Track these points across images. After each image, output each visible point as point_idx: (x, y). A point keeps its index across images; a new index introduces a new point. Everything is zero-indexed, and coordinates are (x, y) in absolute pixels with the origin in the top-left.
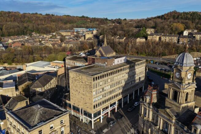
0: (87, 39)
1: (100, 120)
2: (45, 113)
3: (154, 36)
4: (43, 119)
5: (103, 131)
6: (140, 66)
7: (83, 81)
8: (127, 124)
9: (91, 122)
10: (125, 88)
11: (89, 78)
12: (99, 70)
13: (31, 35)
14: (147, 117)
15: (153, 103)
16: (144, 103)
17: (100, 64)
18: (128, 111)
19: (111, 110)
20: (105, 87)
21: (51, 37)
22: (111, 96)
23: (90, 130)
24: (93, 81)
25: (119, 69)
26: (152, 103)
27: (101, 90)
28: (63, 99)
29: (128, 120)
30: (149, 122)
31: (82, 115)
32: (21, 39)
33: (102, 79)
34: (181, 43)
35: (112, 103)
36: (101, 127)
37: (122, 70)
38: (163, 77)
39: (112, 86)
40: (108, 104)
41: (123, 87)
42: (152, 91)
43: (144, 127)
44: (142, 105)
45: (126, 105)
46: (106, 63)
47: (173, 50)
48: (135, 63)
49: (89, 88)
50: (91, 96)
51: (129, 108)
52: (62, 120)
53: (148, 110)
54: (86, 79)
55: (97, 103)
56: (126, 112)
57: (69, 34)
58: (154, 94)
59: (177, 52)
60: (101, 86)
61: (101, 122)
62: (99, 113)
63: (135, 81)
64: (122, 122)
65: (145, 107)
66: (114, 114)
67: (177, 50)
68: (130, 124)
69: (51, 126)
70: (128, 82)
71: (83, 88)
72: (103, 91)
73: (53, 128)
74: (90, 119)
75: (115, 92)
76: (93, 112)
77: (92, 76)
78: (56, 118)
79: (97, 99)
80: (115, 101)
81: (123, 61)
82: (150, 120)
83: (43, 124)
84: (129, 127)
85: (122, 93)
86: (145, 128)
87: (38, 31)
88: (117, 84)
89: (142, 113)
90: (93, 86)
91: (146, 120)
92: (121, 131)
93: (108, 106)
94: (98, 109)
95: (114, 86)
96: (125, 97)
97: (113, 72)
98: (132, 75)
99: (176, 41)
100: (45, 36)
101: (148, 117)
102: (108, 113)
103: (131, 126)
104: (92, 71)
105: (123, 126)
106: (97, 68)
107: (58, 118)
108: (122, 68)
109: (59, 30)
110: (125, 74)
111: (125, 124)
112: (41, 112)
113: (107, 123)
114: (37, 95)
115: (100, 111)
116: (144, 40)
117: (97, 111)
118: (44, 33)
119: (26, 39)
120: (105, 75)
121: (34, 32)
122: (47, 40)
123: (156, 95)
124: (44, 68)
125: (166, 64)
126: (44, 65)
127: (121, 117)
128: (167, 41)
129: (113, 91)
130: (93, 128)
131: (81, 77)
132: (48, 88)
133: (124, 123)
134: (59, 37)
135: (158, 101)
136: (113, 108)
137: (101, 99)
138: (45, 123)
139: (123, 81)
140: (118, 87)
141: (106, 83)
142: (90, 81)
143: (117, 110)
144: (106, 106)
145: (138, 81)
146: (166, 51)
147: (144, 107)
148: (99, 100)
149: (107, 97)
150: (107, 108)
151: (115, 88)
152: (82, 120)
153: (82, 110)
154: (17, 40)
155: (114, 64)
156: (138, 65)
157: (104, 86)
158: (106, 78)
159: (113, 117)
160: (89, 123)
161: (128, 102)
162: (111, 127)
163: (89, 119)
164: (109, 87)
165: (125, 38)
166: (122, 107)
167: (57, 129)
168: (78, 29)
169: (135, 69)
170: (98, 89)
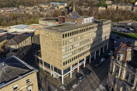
0: (60, 9)
1: (70, 75)
2: (9, 72)
3: (112, 6)
4: (6, 79)
5: (73, 87)
6: (107, 26)
7: (53, 38)
8: (96, 80)
9: (61, 77)
10: (93, 46)
11: (58, 35)
12: (69, 28)
13: (18, 7)
14: (119, 75)
15: (128, 61)
16: (116, 60)
17: (70, 22)
18: (95, 67)
19: (80, 66)
20: (75, 44)
21: (33, 9)
22: (80, 53)
23: (60, 86)
24: (62, 38)
25: (89, 27)
26: (126, 61)
27: (71, 47)
28: (36, 56)
29: (96, 76)
30: (122, 81)
31: (53, 71)
32: (11, 9)
33: (72, 36)
34: (134, 10)
35: (81, 60)
36: (70, 82)
37: (91, 29)
38: (123, 37)
39: (81, 44)
40: (77, 60)
41: (91, 45)
42: (127, 49)
43: (114, 85)
44: (114, 63)
45: (93, 61)
46: (76, 21)
47: (128, 16)
48: (102, 23)
49: (58, 45)
50: (61, 53)
51: (96, 64)
52: (29, 79)
53: (122, 68)
54: (55, 36)
55: (67, 60)
56: (94, 68)
57: (47, 6)
58: (129, 51)
59: (132, 17)
60: (71, 43)
61: (71, 77)
62: (69, 69)
63: (101, 39)
64: (90, 77)
65: (117, 65)
66: (82, 70)
67: (132, 16)
68: (99, 79)
69: (15, 87)
70: (96, 40)
71: (53, 45)
72: (73, 48)
73: (18, 88)
74: (61, 76)
75: (84, 49)
76: (62, 68)
77: (61, 32)
78: (20, 78)
79: (66, 56)
80: (84, 58)
81: (91, 21)
82: (123, 79)
83: (3, 86)
84: (98, 83)
85: (91, 50)
86: (116, 86)
87: (24, 4)
88: (86, 42)
89: (113, 71)
90: (62, 43)
91: (118, 78)
92: (90, 87)
93: (78, 62)
94: (67, 66)
95: (83, 43)
96: (92, 54)
97: (83, 30)
98: (99, 33)
99: (131, 10)
100: (29, 8)
101: (121, 76)
102: (77, 68)
103: (99, 82)
104: (62, 29)
105: (92, 82)
106: (67, 26)
107: (23, 77)
108: (91, 26)
109: (40, 3)
110: (93, 32)
111: (93, 80)
112: (4, 70)
113: (76, 78)
114: (10, 52)
115: (70, 67)
116: (105, 8)
117: (67, 68)
118: (28, 6)
119: (14, 10)
120: (75, 32)
121: (21, 5)
122: (30, 11)
123: (130, 53)
124: (24, 29)
125: (124, 27)
126: (24, 28)
127: (90, 73)
128: (123, 9)
129: (82, 48)
130: (63, 83)
131: (51, 34)
132: (23, 46)
133: (92, 78)
134: (38, 9)
135: (132, 59)
136: (82, 64)
137: (71, 56)
138: (6, 84)
139: (92, 39)
140: (87, 45)
141: (76, 40)
142: (60, 38)
143: (85, 65)
144: (75, 63)
145: (104, 39)
146: (123, 17)
147: (115, 65)
148: (68, 57)
149: (76, 55)
150: (76, 64)
151: (84, 45)
152: (53, 75)
153: (52, 66)
154: (8, 10)
155: (83, 23)
156: (105, 24)
157: (73, 43)
158: (76, 35)
159: (82, 73)
160: (59, 78)
161: (95, 59)
162: (80, 82)
163: (59, 75)
164: (79, 44)
165: (89, 7)
166: (90, 62)
167: (23, 89)
168: (53, 3)
169: (102, 29)
170: (67, 46)
